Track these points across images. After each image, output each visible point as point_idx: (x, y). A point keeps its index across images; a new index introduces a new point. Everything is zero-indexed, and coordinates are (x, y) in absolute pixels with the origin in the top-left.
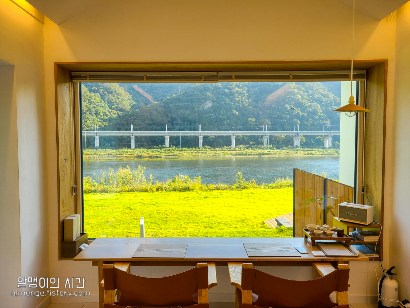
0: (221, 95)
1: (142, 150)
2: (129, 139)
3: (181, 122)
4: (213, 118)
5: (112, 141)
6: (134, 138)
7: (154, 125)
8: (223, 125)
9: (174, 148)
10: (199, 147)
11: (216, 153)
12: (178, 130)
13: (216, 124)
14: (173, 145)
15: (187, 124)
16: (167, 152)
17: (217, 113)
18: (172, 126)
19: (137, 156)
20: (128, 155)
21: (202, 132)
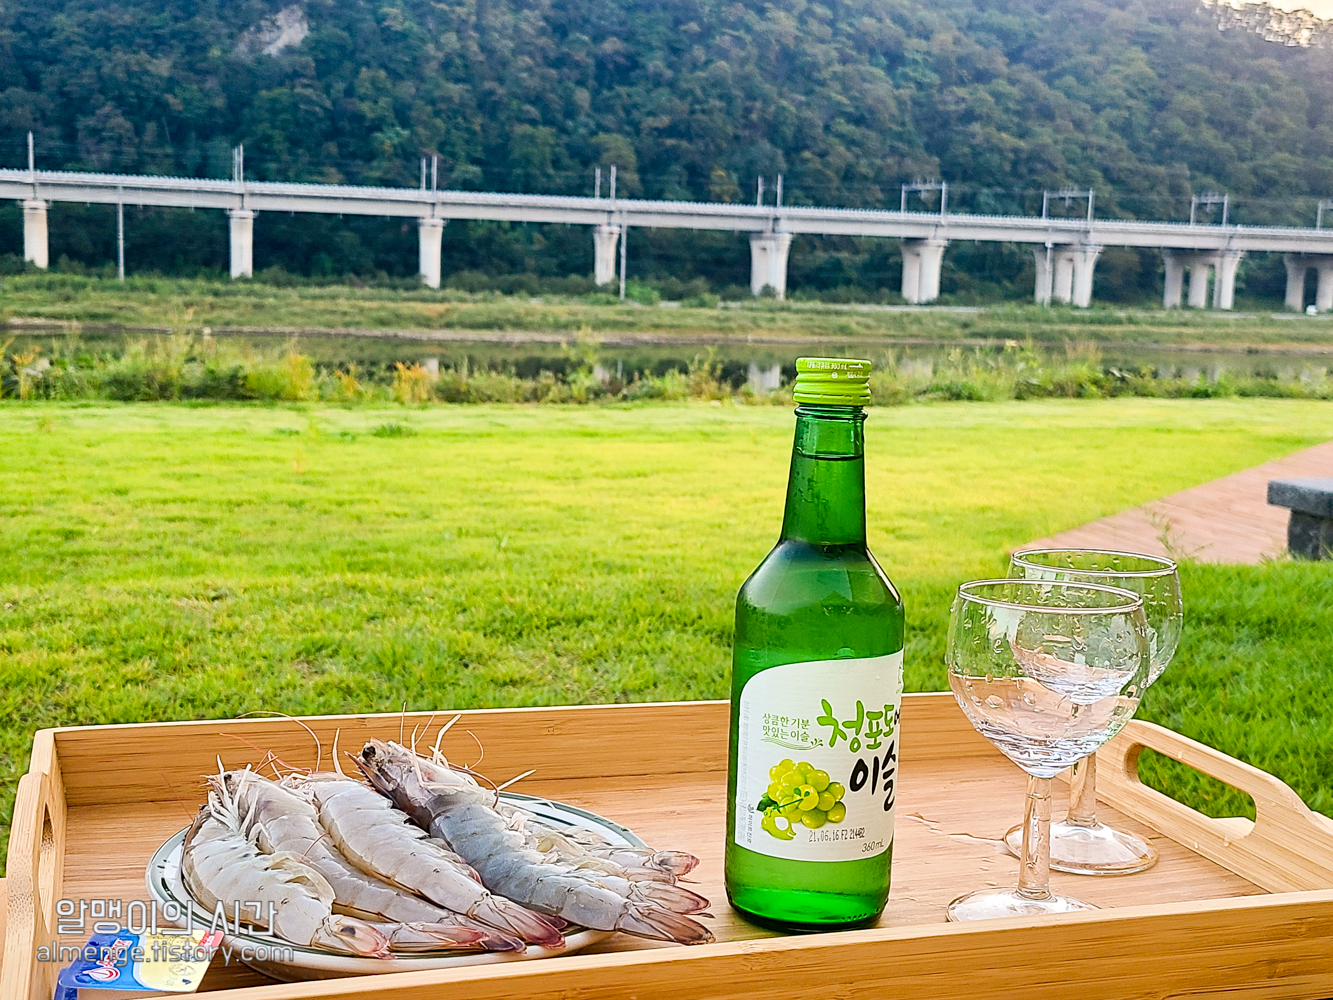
4: (314, 114)
8: (372, 155)
9: (79, 273)
10: (235, 271)
11: (331, 313)
13: (332, 148)
14: (75, 254)
15: (160, 136)
16: (36, 295)
18: (68, 146)
21: (249, 186)
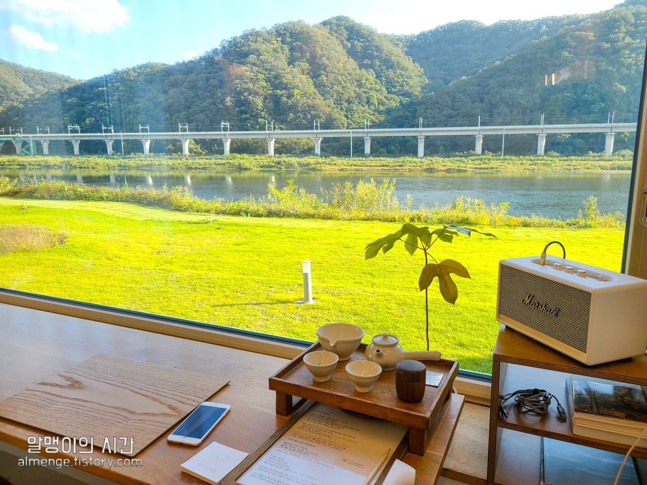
0: (590, 55)
1: (436, 159)
2: (415, 141)
3: (506, 110)
4: (570, 101)
5: (390, 144)
6: (423, 140)
7: (458, 118)
8: (590, 113)
9: (490, 155)
10: (538, 153)
11: (569, 165)
12: (500, 125)
13: (576, 111)
14: (489, 150)
15: (518, 113)
16: (477, 162)
17: (580, 91)
18: (490, 118)
19: (427, 169)
20: (412, 168)
21: (545, 126)
